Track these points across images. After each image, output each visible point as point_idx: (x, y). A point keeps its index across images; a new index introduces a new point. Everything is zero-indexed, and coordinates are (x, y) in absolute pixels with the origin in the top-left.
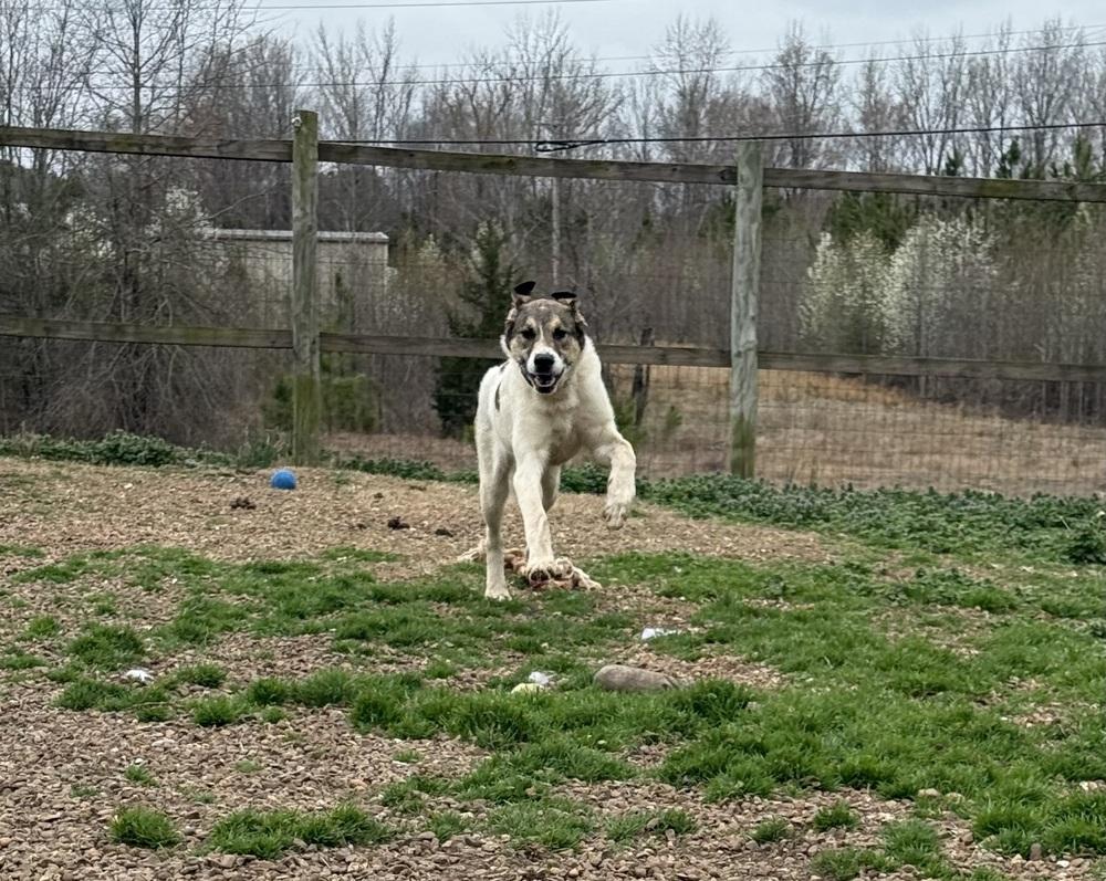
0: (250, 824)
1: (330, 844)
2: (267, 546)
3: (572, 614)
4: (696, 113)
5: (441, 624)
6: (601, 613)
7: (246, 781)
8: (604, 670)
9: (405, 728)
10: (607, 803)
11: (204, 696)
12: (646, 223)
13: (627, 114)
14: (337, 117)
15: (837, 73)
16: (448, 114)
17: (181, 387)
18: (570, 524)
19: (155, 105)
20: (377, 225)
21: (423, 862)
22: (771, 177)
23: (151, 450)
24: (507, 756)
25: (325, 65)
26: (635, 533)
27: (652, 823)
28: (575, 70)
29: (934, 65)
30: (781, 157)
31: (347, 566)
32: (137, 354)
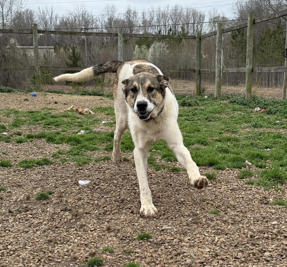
0: (26, 162)
1: (41, 165)
2: (31, 108)
3: (89, 119)
4: (111, 23)
5: (64, 122)
6: (95, 118)
7: (26, 153)
8: (94, 130)
9: (56, 142)
10: (94, 155)
11: (18, 137)
12: (103, 44)
13: (98, 23)
14: (43, 24)
15: (137, 15)
16: (64, 23)
17: (15, 77)
18: (89, 102)
19: (7, 23)
20: (52, 45)
21: (59, 168)
22: (124, 35)
23: (8, 90)
24: (75, 147)
25: (40, 14)
26: (101, 103)
27: (103, 158)
28: (88, 14)
29: (155, 13)
30: (128, 31)
31: (46, 111)
32: (6, 71)
